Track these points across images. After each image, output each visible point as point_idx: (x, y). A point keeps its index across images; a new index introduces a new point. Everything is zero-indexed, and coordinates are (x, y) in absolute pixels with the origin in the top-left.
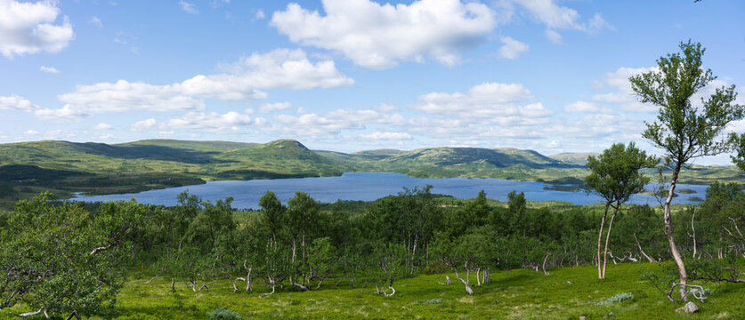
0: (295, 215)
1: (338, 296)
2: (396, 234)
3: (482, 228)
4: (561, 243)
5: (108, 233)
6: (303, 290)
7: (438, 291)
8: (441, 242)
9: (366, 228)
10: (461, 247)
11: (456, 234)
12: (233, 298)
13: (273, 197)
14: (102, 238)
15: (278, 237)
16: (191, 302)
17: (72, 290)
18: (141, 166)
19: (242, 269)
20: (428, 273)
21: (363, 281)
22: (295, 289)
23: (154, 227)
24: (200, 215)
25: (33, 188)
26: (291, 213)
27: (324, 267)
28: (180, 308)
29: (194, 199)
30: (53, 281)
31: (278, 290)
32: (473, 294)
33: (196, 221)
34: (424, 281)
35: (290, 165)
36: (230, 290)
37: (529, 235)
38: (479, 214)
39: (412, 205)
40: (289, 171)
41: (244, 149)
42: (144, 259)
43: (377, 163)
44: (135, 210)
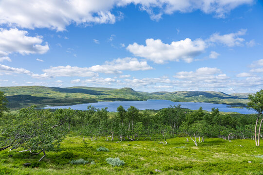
0: (130, 114)
1: (146, 143)
2: (167, 122)
3: (201, 121)
4: (236, 129)
5: (59, 120)
6: (132, 141)
7: (183, 143)
8: (185, 126)
9: (156, 119)
10: (193, 128)
11: (190, 123)
12: (106, 143)
13: (122, 107)
14: (56, 122)
15: (123, 122)
16: (90, 145)
17: (42, 142)
18: (73, 96)
19: (110, 133)
20: (180, 137)
21: (155, 138)
22: (129, 140)
23: (78, 118)
24: (95, 114)
25: (29, 103)
26: (128, 113)
27: (140, 133)
28: (86, 147)
29: (93, 108)
30: (34, 139)
31: (123, 140)
32: (198, 146)
33: (94, 116)
34: (177, 139)
35: (128, 96)
36: (105, 140)
37: (221, 125)
38: (200, 116)
39: (173, 112)
40: (128, 98)
41: (112, 90)
42: (73, 129)
43: (160, 96)
44: (70, 112)
